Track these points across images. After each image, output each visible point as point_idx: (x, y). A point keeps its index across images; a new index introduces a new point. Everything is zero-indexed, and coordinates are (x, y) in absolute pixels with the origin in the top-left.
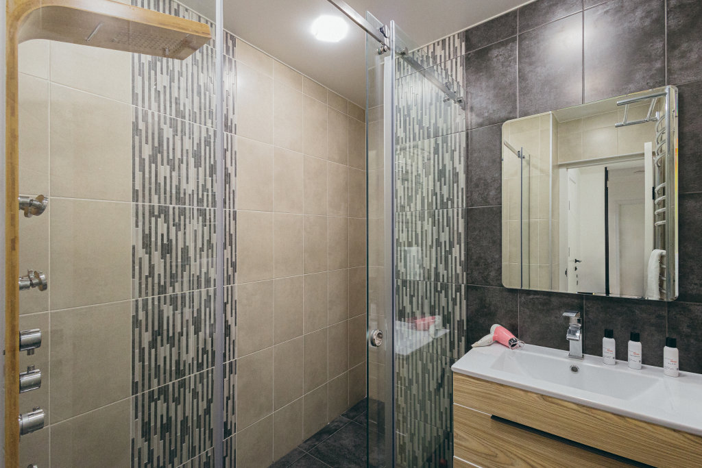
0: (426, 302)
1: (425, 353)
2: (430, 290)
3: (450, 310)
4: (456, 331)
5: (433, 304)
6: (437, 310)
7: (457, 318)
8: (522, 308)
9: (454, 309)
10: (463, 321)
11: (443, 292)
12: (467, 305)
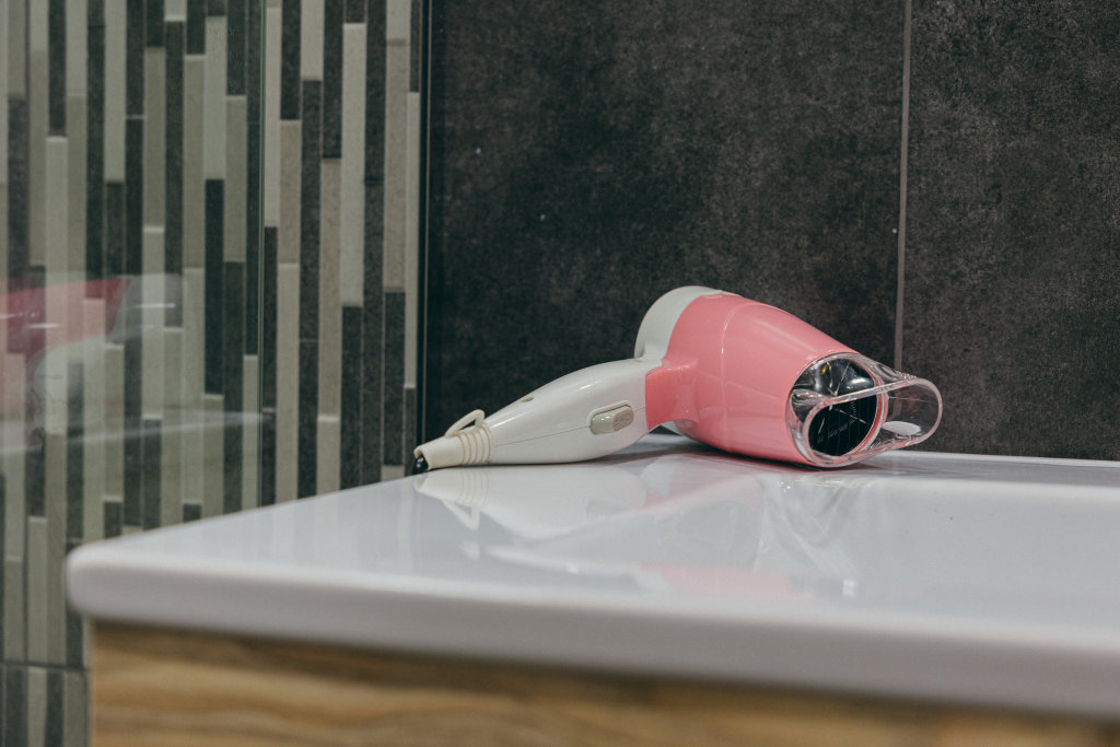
0: (57, 158)
1: (37, 678)
2: (96, 29)
3: (278, 208)
4: (329, 420)
5: (115, 169)
6: (153, 231)
7: (345, 284)
8: (937, 106)
9: (310, 196)
10: (397, 299)
11: (216, 31)
12: (435, 143)
